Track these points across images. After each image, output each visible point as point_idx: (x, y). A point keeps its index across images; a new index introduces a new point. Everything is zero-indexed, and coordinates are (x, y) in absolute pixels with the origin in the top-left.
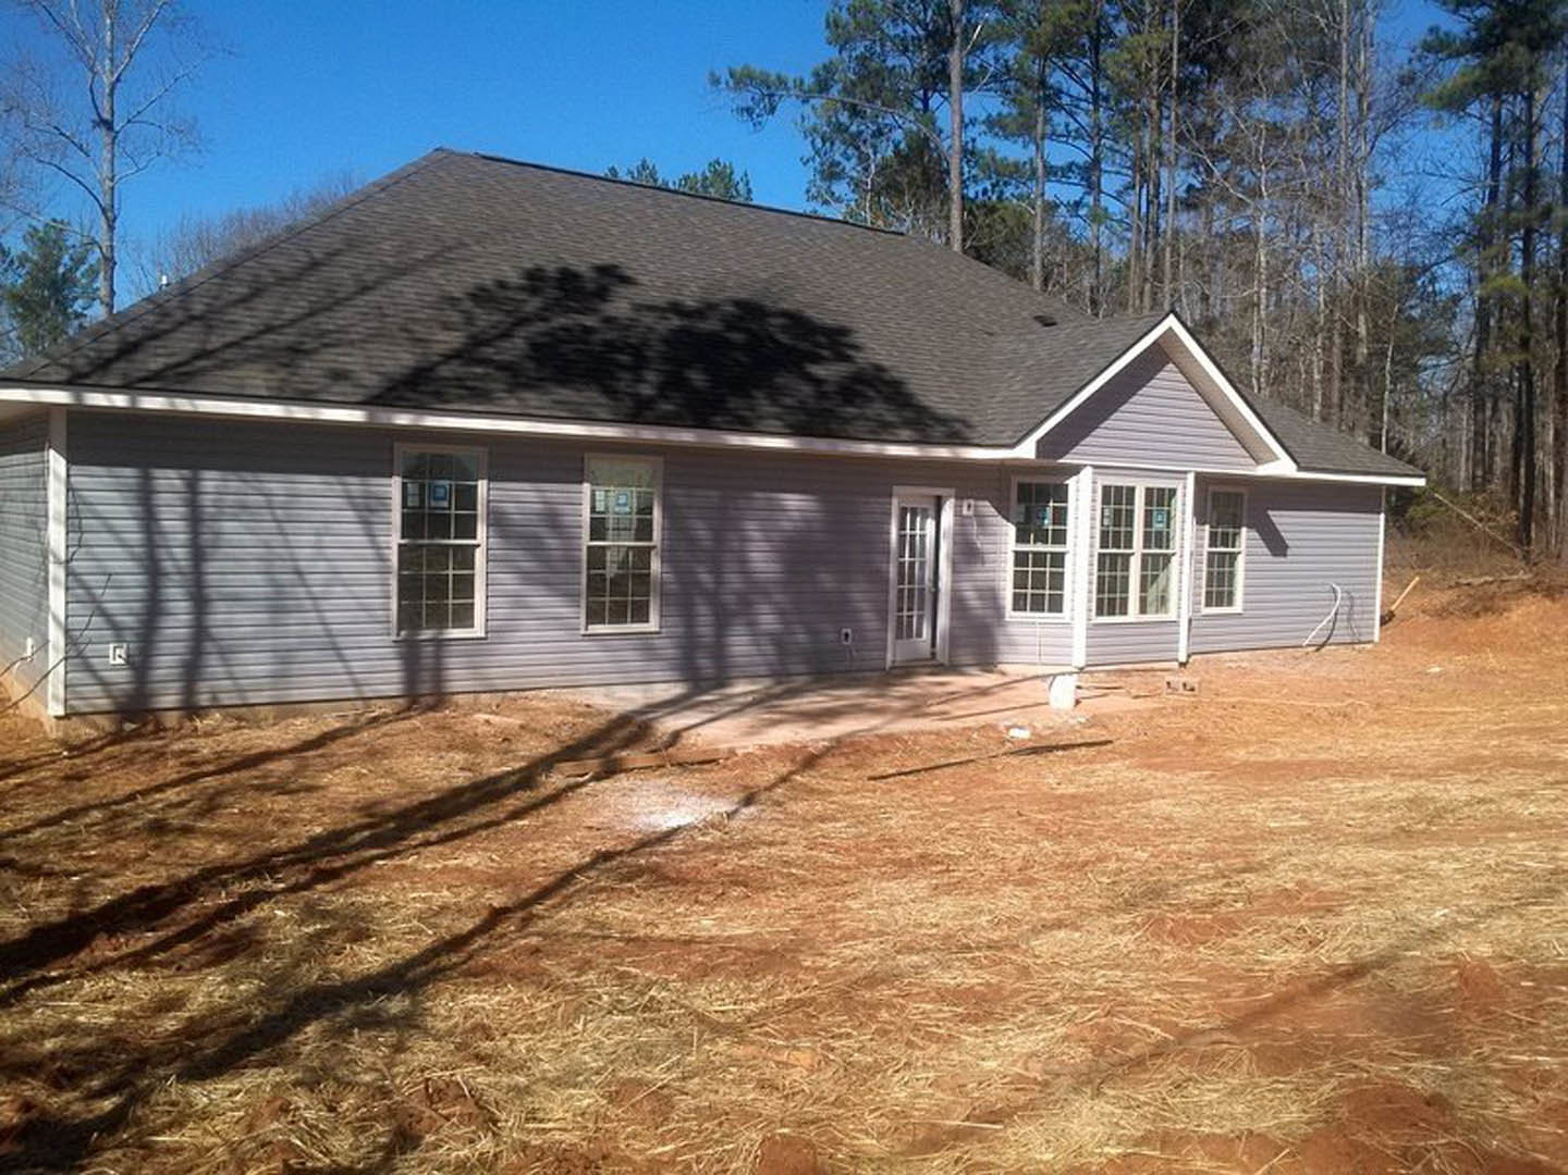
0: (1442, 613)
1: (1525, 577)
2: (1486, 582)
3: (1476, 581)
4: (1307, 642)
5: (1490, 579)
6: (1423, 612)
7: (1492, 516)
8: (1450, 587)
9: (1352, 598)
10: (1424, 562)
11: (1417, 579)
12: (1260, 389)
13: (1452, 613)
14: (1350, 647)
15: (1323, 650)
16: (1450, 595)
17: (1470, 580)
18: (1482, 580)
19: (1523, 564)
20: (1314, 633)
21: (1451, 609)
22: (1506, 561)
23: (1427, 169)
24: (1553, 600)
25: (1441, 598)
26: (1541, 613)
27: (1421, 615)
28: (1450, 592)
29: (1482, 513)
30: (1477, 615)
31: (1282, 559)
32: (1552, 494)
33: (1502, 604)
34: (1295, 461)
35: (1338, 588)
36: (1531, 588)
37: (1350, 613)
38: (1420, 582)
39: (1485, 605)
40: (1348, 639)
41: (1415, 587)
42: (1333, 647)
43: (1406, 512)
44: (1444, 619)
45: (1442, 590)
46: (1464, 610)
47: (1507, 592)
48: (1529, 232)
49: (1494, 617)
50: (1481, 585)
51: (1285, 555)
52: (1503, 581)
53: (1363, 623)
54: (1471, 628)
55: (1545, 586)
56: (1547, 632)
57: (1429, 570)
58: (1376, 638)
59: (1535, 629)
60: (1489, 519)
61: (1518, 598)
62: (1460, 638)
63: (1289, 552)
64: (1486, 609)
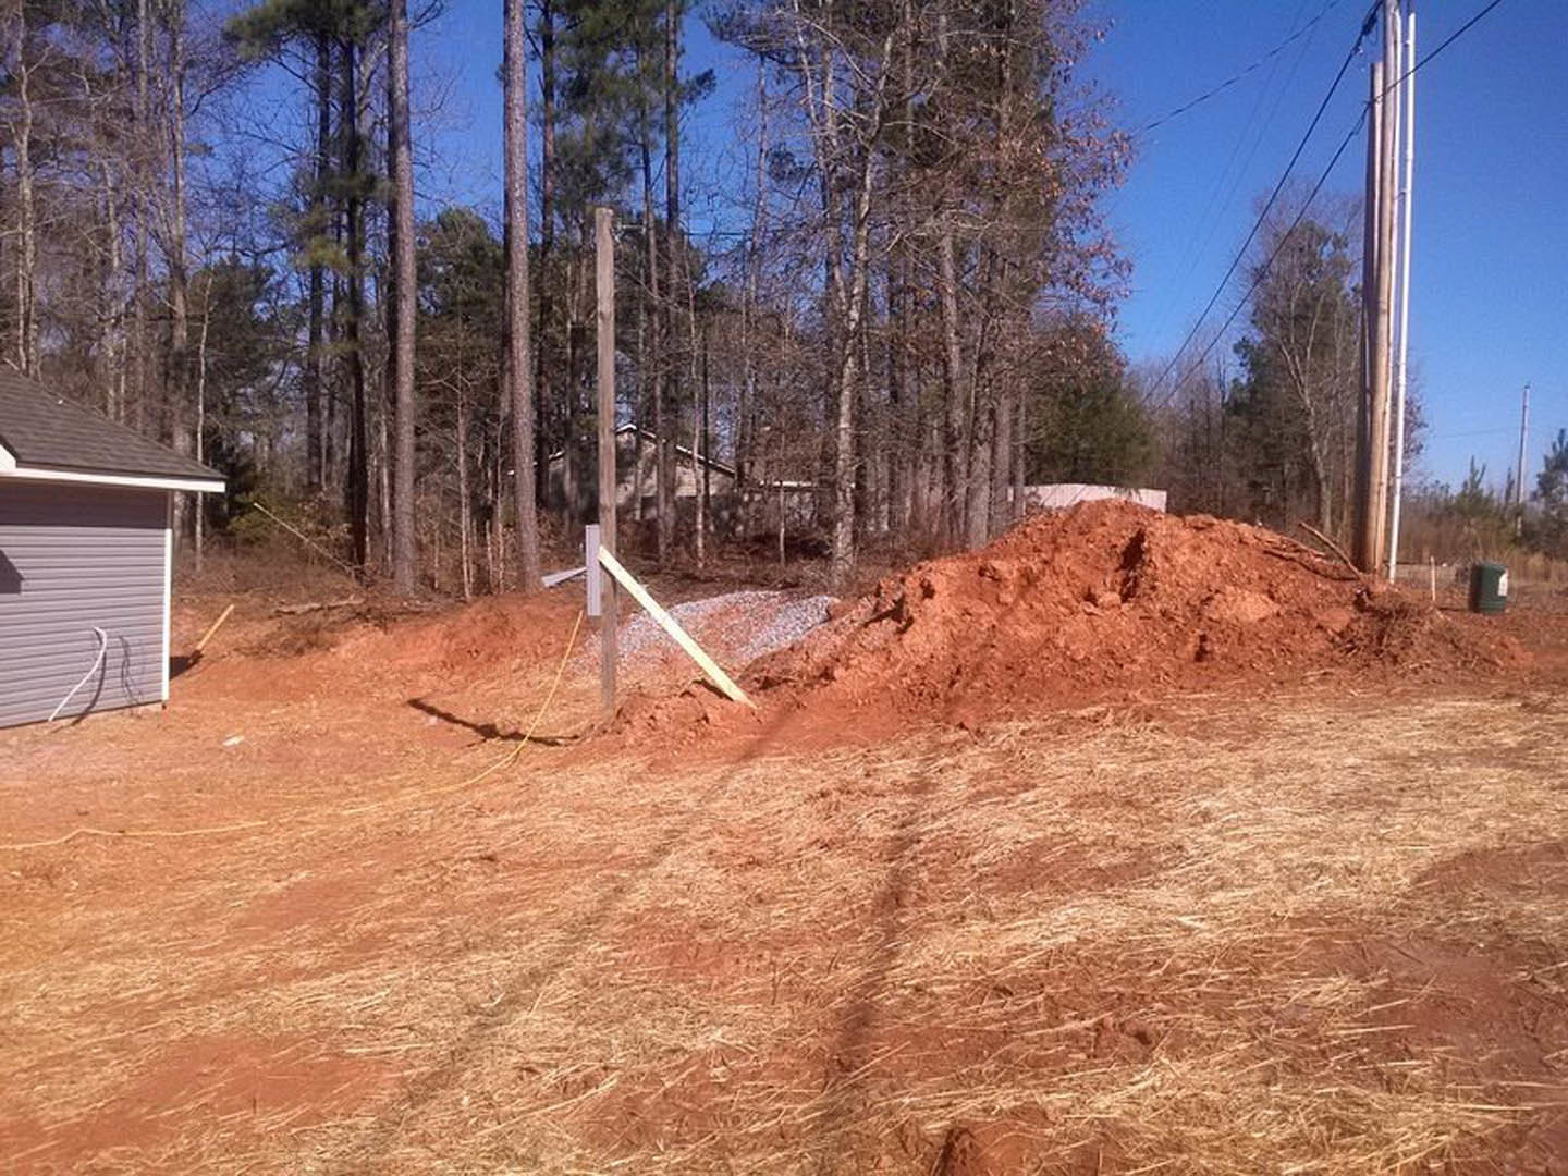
0: (259, 651)
1: (356, 602)
2: (312, 610)
3: (299, 609)
4: (55, 713)
5: (316, 605)
6: (236, 650)
7: (322, 528)
8: (270, 618)
9: (126, 646)
10: (243, 585)
11: (232, 607)
12: (28, 362)
13: (270, 651)
14: (127, 711)
15: (83, 723)
16: (270, 627)
17: (293, 608)
18: (307, 607)
19: (355, 584)
20: (66, 700)
21: (270, 645)
22: (334, 581)
23: (249, 130)
24: (386, 630)
25: (259, 631)
26: (372, 646)
27: (235, 654)
28: (270, 622)
29: (310, 525)
30: (300, 652)
31: (14, 596)
32: (387, 505)
33: (327, 635)
34: (14, 454)
35: (102, 632)
36: (361, 616)
37: (126, 664)
38: (236, 612)
39: (309, 639)
40: (124, 701)
41: (228, 619)
42: (101, 715)
43: (228, 523)
44: (262, 658)
45: (261, 620)
46: (285, 646)
47: (334, 622)
48: (353, 203)
49: (319, 654)
50: (305, 613)
51: (17, 591)
52: (330, 608)
53: (146, 677)
54: (290, 670)
55: (375, 613)
56: (379, 670)
57: (247, 595)
58: (165, 695)
59: (366, 667)
60: (319, 533)
61: (346, 630)
62: (280, 682)
63: (23, 585)
64: (311, 644)
